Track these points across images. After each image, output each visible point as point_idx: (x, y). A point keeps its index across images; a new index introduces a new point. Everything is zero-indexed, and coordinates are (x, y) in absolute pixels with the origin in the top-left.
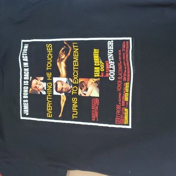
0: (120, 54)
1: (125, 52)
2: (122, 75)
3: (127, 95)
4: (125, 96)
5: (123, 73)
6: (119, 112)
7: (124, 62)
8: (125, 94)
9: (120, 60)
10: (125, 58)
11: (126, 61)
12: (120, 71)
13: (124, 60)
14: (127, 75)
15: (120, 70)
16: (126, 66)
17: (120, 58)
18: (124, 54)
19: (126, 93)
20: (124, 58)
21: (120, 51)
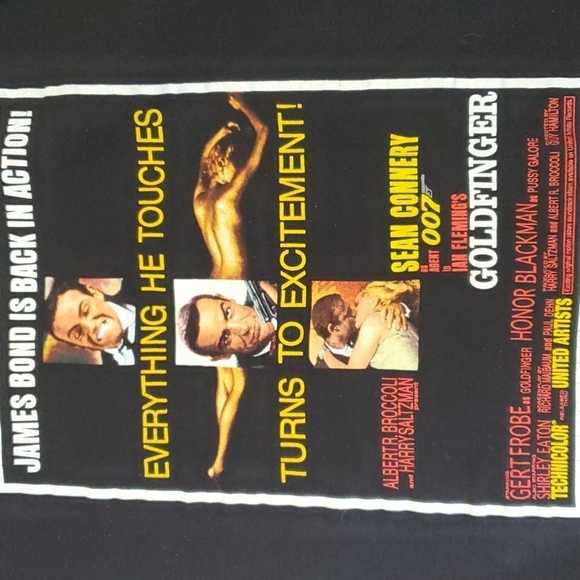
0: (534, 160)
1: (560, 148)
2: (538, 260)
3: (561, 360)
4: (555, 365)
5: (539, 253)
6: (521, 444)
7: (552, 201)
8: (550, 352)
9: (530, 190)
10: (561, 180)
11: (561, 196)
12: (526, 242)
13: (554, 188)
14: (559, 262)
15: (526, 236)
16: (560, 220)
17: (532, 178)
18: (555, 157)
19: (555, 352)
20: (553, 181)
21: (532, 144)
